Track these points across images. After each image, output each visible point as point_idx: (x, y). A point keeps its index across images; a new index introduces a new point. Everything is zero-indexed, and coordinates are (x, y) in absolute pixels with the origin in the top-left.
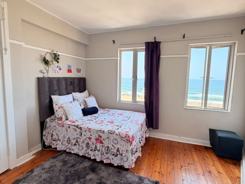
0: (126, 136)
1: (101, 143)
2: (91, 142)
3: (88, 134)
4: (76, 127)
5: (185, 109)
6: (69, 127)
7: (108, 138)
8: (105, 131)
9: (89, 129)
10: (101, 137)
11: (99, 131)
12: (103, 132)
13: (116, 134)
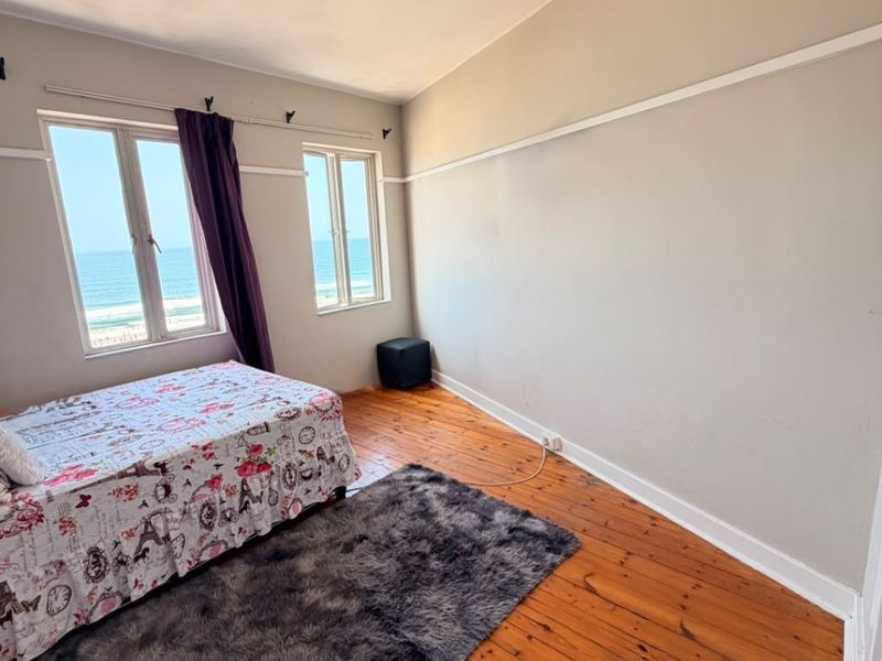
0: (333, 403)
1: (264, 469)
2: (223, 492)
3: (205, 469)
4: (131, 475)
5: (320, 316)
6: (85, 501)
7: (284, 436)
8: (269, 421)
9: (205, 448)
10: (257, 449)
11: (248, 432)
12: (265, 429)
13: (308, 412)
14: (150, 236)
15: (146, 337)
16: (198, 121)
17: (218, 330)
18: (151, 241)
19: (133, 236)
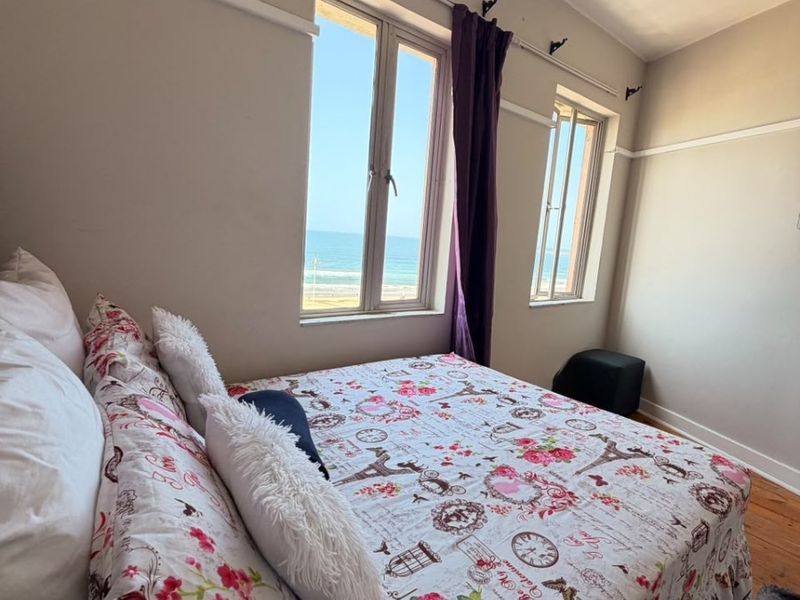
14: (389, 171)
15: (357, 304)
16: (475, 27)
17: (429, 309)
18: (388, 178)
19: (372, 167)
